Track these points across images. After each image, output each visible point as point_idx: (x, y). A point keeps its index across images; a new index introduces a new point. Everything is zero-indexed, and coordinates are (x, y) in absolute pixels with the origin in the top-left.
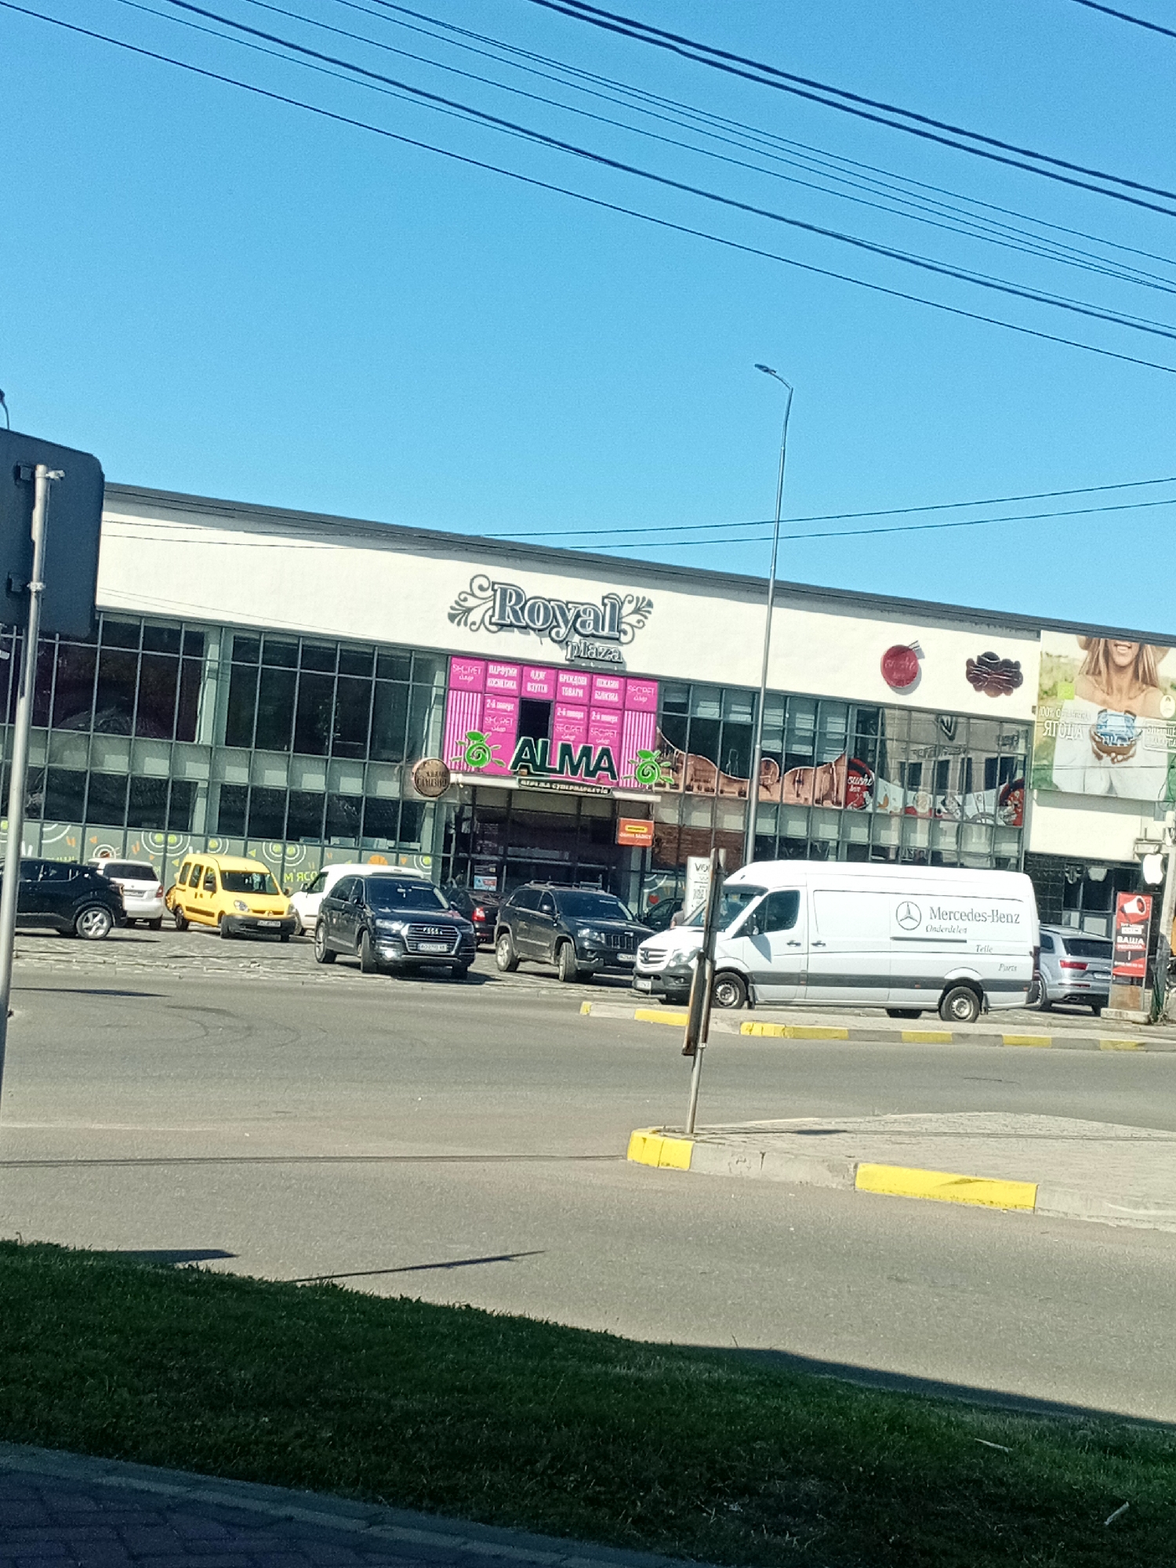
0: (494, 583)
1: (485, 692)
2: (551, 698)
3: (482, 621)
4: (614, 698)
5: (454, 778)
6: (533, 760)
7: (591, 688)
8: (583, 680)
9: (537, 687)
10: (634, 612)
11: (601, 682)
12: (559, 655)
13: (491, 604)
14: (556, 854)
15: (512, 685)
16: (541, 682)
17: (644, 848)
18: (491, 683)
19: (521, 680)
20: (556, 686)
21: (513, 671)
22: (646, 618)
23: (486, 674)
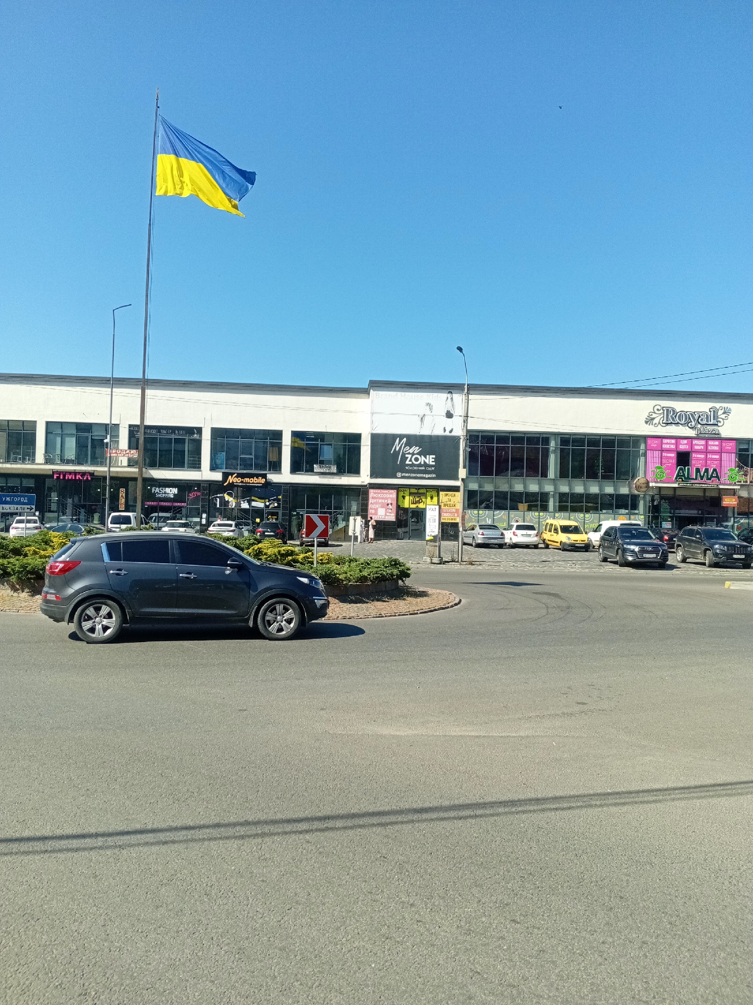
0: (663, 407)
1: (662, 451)
2: (690, 450)
3: (659, 423)
4: (716, 448)
5: (651, 485)
6: (684, 475)
7: (707, 445)
8: (703, 442)
9: (684, 446)
10: (723, 413)
11: (711, 443)
12: (692, 433)
13: (662, 416)
14: (696, 512)
15: (673, 447)
16: (685, 444)
17: (734, 507)
18: (664, 446)
19: (677, 444)
20: (692, 445)
21: (673, 441)
22: (728, 415)
23: (662, 443)
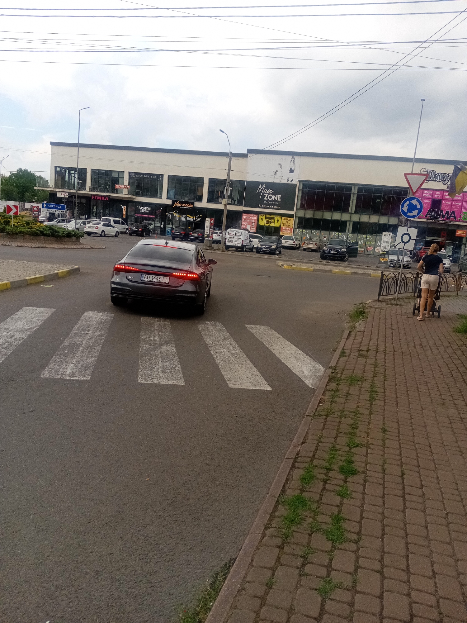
0: (427, 170)
1: (422, 198)
2: (441, 199)
4: (460, 198)
12: (444, 187)
15: (430, 196)
16: (439, 195)
18: (425, 195)
19: (433, 194)
20: (443, 196)
21: (430, 192)
23: (423, 193)
